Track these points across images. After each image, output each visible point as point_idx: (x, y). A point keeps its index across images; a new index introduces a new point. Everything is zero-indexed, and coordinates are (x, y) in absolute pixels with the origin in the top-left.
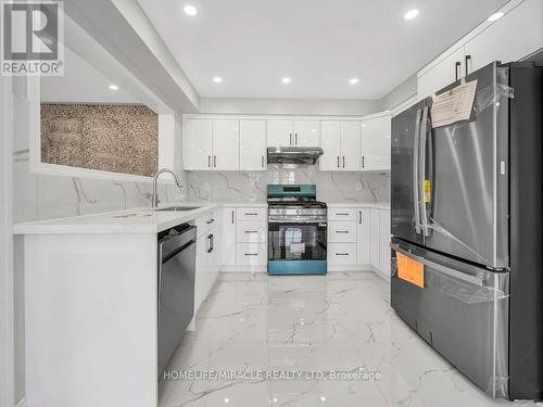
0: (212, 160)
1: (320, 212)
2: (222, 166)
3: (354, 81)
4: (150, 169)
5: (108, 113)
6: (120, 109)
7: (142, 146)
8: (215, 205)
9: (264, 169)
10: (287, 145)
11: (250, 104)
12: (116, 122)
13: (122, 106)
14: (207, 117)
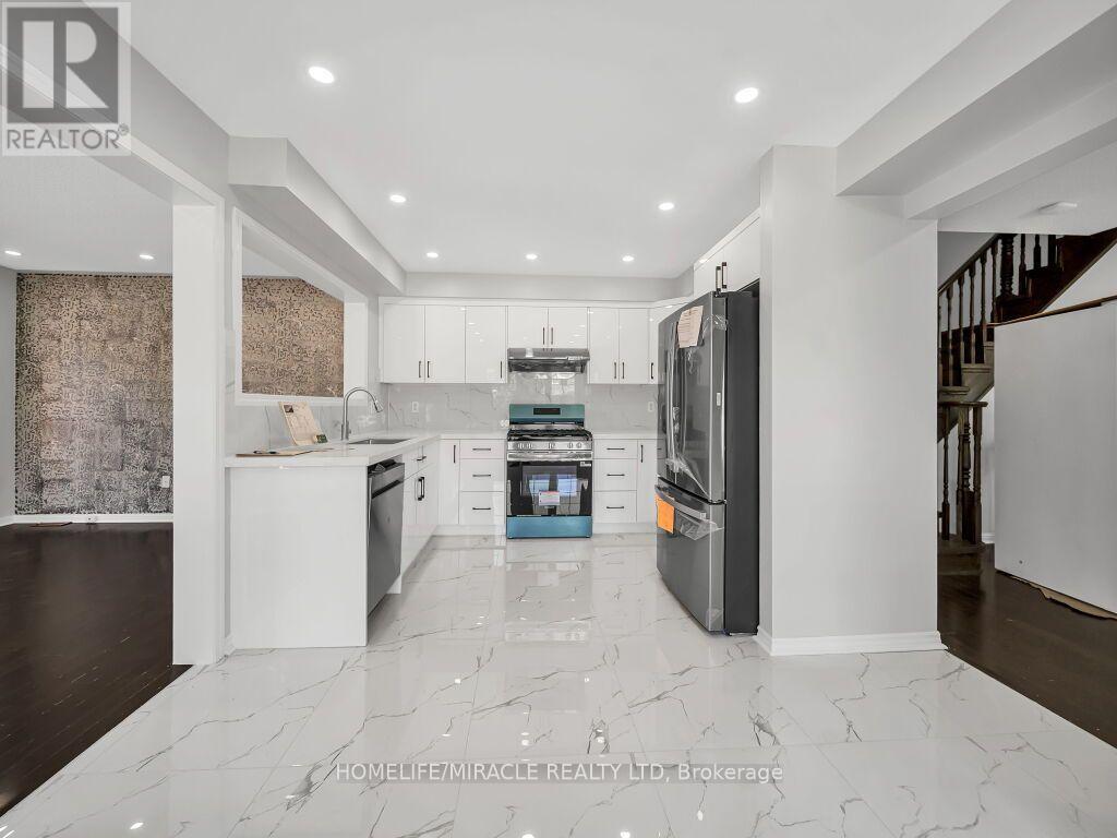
0: (425, 367)
1: (584, 446)
2: (439, 376)
3: (628, 259)
4: (327, 381)
5: (259, 290)
6: (277, 285)
7: (314, 343)
8: (428, 436)
9: (503, 381)
10: (540, 346)
11: (483, 283)
12: (272, 305)
13: (283, 281)
14: (418, 301)
